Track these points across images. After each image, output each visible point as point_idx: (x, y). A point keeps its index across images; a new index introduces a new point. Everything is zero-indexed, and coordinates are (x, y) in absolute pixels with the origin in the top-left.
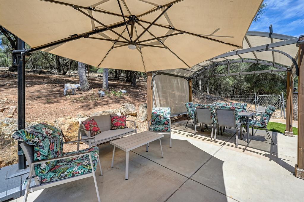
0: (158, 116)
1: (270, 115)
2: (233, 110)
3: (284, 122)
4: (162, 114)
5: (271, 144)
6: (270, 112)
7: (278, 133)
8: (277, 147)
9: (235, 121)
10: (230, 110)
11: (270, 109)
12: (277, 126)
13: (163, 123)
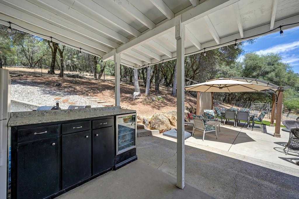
0: (208, 114)
1: (264, 115)
2: (247, 113)
3: (270, 120)
4: (210, 113)
5: (263, 129)
6: (264, 114)
7: (266, 126)
8: (266, 130)
9: (248, 118)
10: (246, 112)
11: (264, 112)
12: (265, 122)
13: (211, 118)
